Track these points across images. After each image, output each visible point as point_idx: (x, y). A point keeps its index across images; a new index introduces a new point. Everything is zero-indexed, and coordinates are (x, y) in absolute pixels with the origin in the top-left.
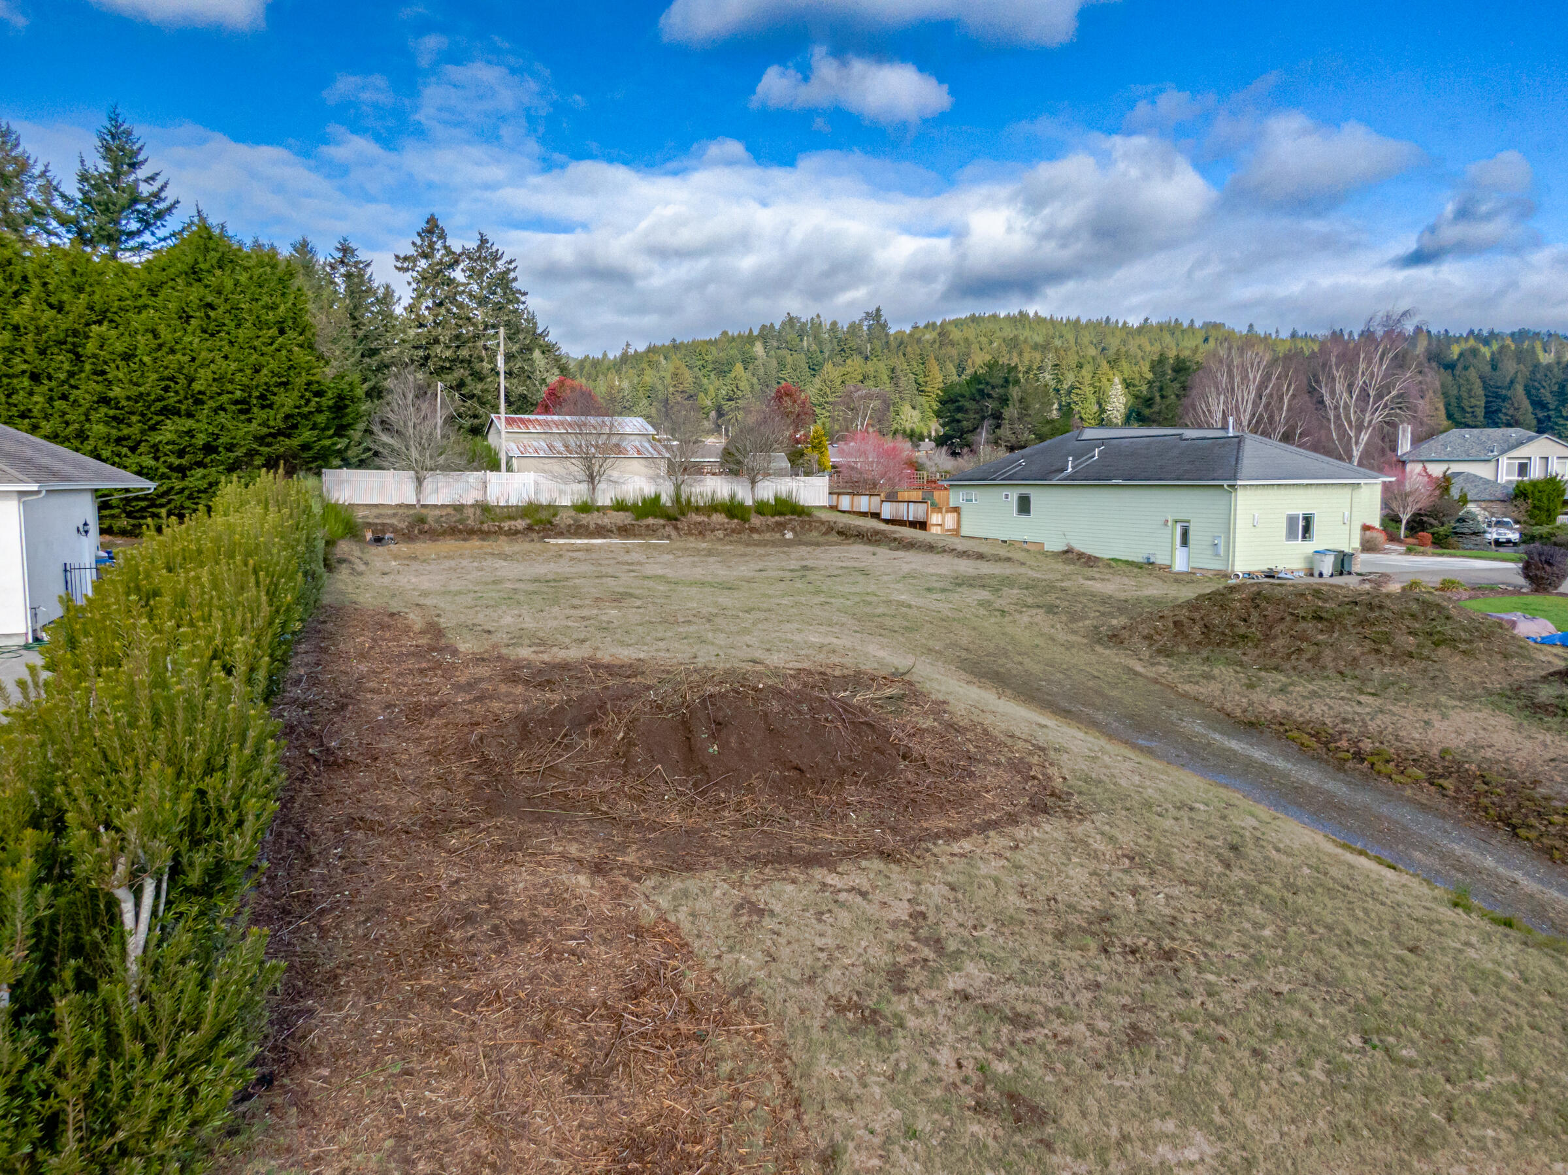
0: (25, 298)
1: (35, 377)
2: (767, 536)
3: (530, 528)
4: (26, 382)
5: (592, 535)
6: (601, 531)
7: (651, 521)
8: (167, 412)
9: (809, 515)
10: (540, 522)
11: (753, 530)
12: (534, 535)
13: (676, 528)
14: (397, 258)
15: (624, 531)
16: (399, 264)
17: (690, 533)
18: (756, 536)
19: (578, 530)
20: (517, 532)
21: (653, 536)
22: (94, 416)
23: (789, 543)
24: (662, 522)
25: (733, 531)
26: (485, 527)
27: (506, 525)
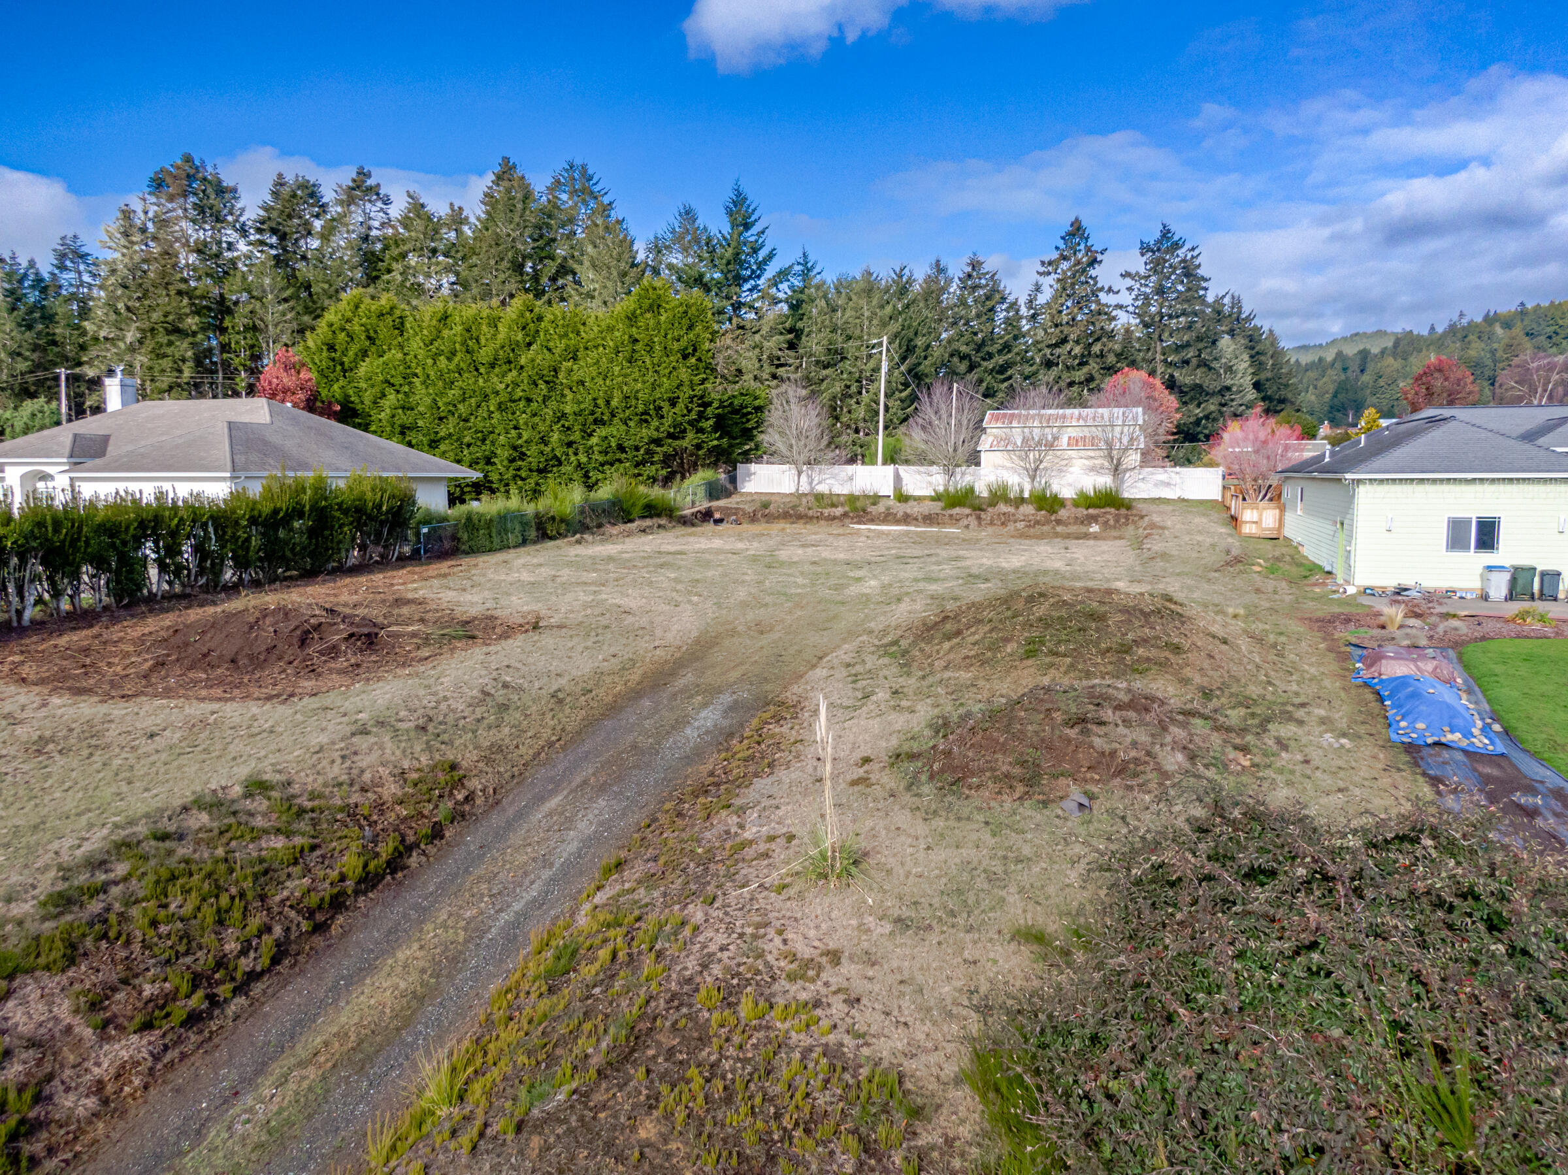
0: (534, 347)
1: (529, 400)
2: (1073, 529)
3: (845, 515)
4: (522, 404)
5: (897, 522)
6: (906, 519)
7: (957, 510)
8: (599, 422)
9: (1129, 508)
10: (855, 510)
11: (1059, 522)
12: (847, 521)
13: (979, 518)
14: (1043, 263)
15: (929, 519)
16: (1042, 269)
17: (992, 523)
18: (1059, 529)
19: (888, 517)
20: (834, 518)
21: (952, 525)
22: (555, 428)
23: (1095, 537)
24: (967, 511)
25: (1038, 522)
26: (811, 513)
27: (826, 512)
